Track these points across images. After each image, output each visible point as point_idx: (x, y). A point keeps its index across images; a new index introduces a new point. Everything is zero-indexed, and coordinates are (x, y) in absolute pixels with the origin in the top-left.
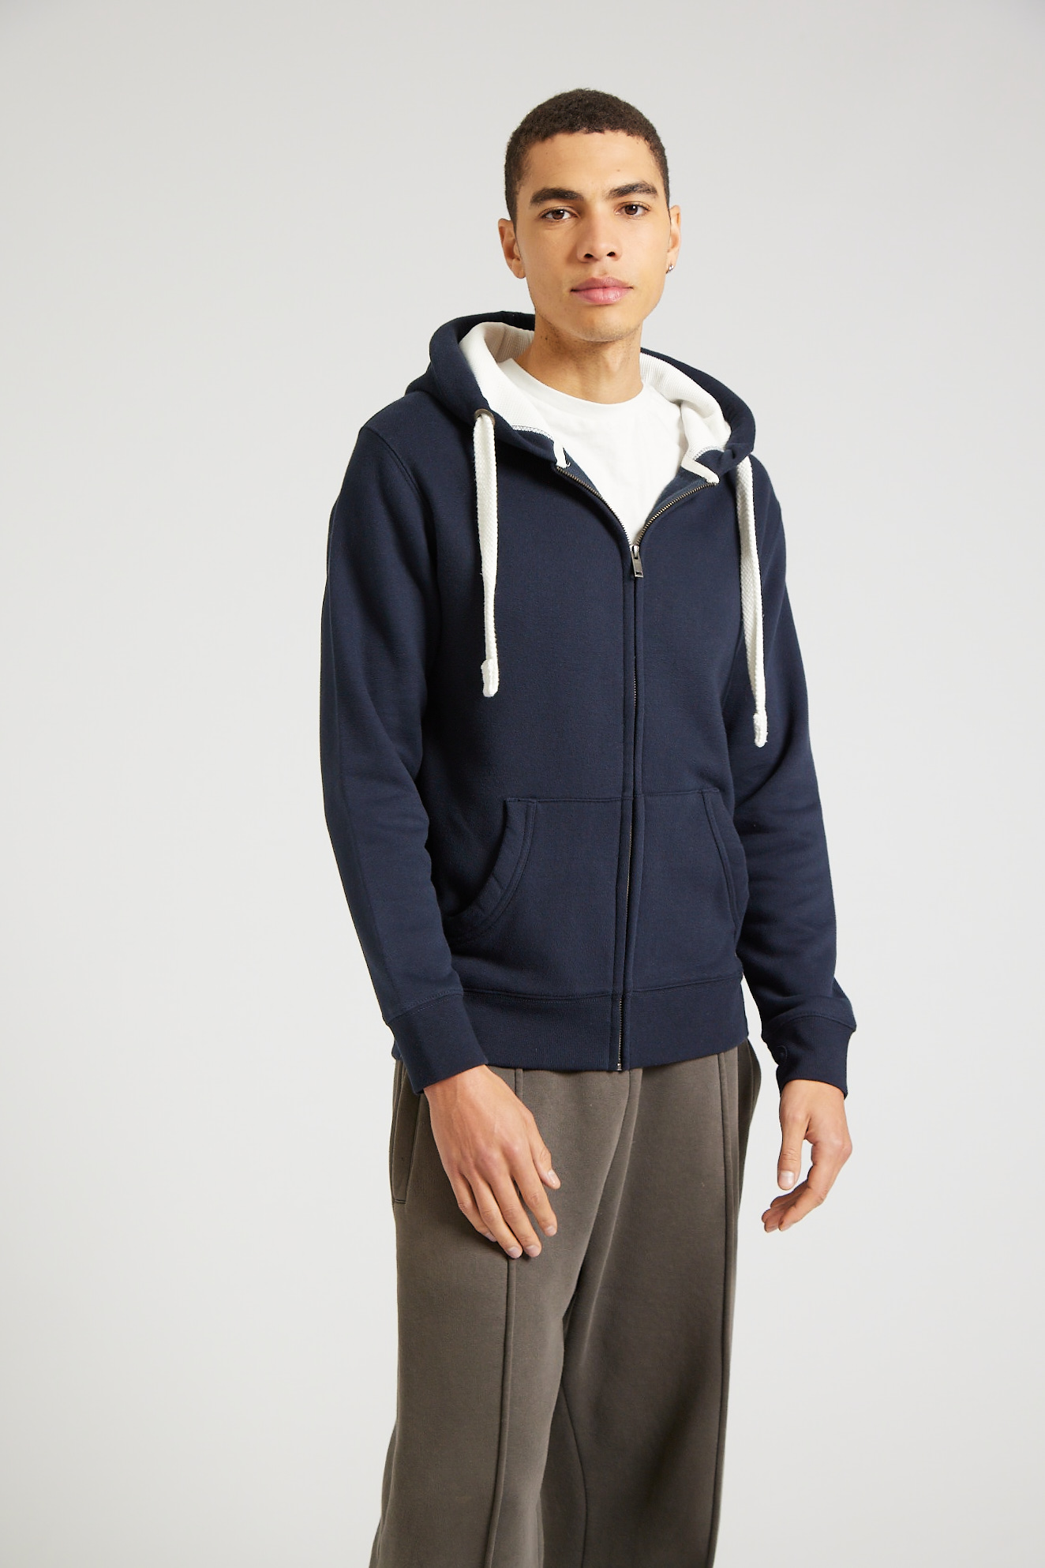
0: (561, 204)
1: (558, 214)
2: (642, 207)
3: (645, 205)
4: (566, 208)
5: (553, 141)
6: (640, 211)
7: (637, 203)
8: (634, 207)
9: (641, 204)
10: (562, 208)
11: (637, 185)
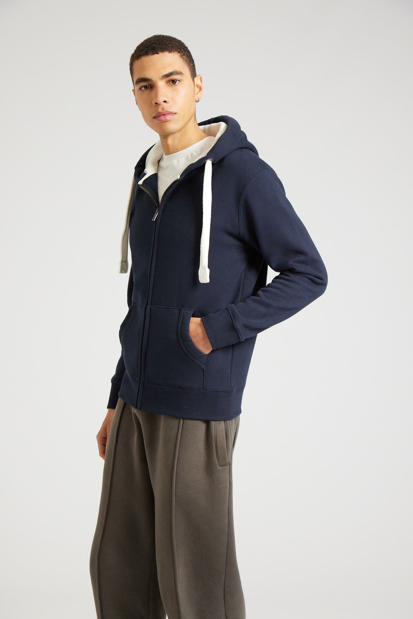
0: (145, 84)
1: (146, 87)
2: (178, 80)
3: (179, 80)
4: (148, 85)
5: (140, 59)
6: (177, 81)
7: (176, 79)
8: (175, 81)
9: (178, 79)
10: (147, 85)
11: (173, 72)
